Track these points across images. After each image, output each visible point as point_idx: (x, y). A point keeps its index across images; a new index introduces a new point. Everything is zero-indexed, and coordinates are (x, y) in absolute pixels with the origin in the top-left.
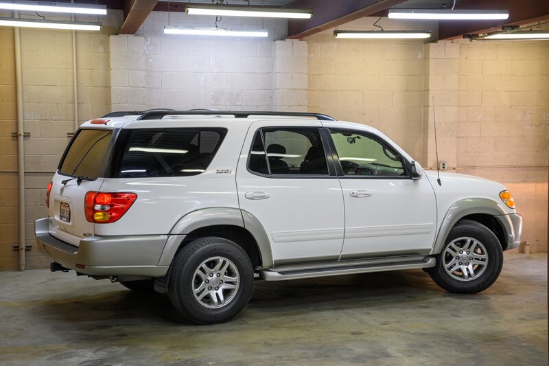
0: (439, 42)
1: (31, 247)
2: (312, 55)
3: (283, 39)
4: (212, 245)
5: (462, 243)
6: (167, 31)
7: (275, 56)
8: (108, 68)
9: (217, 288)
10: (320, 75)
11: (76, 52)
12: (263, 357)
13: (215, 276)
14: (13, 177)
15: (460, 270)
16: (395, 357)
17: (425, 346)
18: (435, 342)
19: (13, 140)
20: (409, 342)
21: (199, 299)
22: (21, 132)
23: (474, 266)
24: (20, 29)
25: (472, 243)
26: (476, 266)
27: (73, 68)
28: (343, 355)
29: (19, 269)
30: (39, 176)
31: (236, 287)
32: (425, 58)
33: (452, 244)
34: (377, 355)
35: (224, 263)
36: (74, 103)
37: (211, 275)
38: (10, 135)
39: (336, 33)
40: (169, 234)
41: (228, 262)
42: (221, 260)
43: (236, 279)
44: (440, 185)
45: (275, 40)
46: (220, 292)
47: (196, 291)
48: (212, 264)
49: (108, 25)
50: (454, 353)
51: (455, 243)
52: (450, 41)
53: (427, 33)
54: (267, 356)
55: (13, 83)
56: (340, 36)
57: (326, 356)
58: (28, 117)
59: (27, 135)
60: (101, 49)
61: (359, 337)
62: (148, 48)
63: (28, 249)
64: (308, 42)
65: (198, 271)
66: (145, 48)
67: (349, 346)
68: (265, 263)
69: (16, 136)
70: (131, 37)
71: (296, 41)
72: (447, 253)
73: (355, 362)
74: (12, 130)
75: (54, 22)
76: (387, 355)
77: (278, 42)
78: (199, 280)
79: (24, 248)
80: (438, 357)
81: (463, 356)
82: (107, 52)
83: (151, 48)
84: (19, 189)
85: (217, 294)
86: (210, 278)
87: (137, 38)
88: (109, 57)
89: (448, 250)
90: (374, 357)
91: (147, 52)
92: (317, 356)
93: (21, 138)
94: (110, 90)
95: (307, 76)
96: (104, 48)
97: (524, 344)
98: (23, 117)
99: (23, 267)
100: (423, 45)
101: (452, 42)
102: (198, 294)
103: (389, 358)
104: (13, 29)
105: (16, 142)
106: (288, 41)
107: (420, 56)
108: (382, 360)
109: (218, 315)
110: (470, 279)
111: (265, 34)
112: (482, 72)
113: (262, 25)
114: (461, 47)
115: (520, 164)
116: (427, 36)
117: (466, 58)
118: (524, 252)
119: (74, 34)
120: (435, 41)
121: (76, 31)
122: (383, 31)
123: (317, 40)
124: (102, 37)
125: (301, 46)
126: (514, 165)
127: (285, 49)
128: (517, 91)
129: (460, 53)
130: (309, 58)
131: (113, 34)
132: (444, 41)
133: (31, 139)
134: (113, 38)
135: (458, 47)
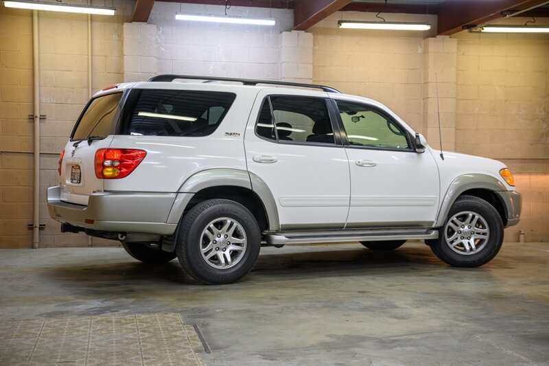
0: (438, 36)
1: (44, 225)
2: (317, 47)
3: (289, 30)
4: (220, 205)
5: (464, 218)
6: (179, 17)
7: (281, 47)
8: (121, 55)
9: (225, 249)
10: (324, 66)
11: (92, 39)
13: (222, 236)
14: (29, 158)
15: (461, 245)
16: (403, 308)
17: (432, 301)
18: (441, 298)
19: (30, 122)
20: (416, 298)
21: (206, 258)
22: (37, 114)
23: (475, 240)
25: (473, 217)
26: (478, 241)
27: (88, 55)
28: (351, 307)
29: (33, 247)
30: (54, 157)
31: (244, 249)
32: (424, 53)
33: (454, 218)
34: (384, 307)
35: (232, 224)
37: (219, 236)
38: (27, 117)
39: (340, 23)
40: (178, 193)
41: (236, 224)
42: (229, 221)
43: (244, 240)
44: (443, 159)
45: (281, 32)
46: (227, 253)
47: (203, 250)
48: (219, 225)
49: (122, 14)
50: (461, 306)
51: (457, 217)
52: (448, 36)
53: (428, 24)
55: (31, 67)
56: (344, 26)
58: (44, 100)
59: (43, 118)
60: (115, 37)
62: (160, 37)
63: (42, 227)
64: (314, 35)
65: (206, 231)
66: (157, 37)
67: (356, 300)
68: (272, 227)
69: (32, 118)
70: (143, 25)
71: (302, 33)
72: (449, 227)
73: (363, 311)
74: (28, 112)
75: (70, 5)
76: (395, 307)
77: (284, 33)
78: (206, 241)
79: (38, 226)
80: (446, 308)
81: (470, 308)
82: (121, 40)
83: (163, 37)
84: (34, 169)
85: (224, 255)
86: (217, 239)
87: (149, 25)
88: (122, 45)
89: (450, 224)
90: (382, 308)
91: (160, 41)
93: (37, 120)
94: (123, 76)
95: (311, 66)
96: (118, 36)
97: (530, 301)
98: (40, 100)
99: (37, 245)
100: (423, 41)
101: (450, 37)
102: (206, 254)
103: (397, 309)
105: (31, 124)
106: (295, 33)
107: (420, 50)
108: (390, 310)
109: (225, 275)
110: (472, 253)
111: (272, 23)
112: (479, 69)
113: (270, 17)
114: (458, 44)
115: (514, 156)
116: (426, 28)
117: (464, 54)
118: (519, 241)
119: (90, 22)
120: (434, 36)
121: (92, 18)
122: (385, 22)
123: (322, 34)
124: (116, 25)
125: (306, 37)
126: (509, 156)
127: (291, 39)
128: (512, 87)
129: (458, 48)
130: (314, 50)
131: (127, 22)
132: (443, 36)
133: (47, 121)
134: (126, 25)
135: (456, 42)
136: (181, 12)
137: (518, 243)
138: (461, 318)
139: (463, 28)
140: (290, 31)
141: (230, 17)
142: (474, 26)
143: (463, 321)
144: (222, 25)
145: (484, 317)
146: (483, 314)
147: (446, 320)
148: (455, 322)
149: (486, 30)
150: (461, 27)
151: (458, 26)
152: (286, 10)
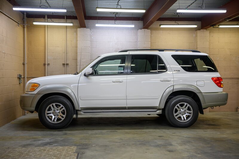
0: (201, 30)
2: (152, 35)
6: (97, 25)
7: (138, 35)
8: (77, 41)
10: (155, 43)
11: (66, 35)
12: (117, 144)
16: (174, 145)
17: (189, 142)
18: (194, 140)
20: (182, 140)
22: (46, 63)
27: (65, 41)
28: (152, 144)
32: (196, 36)
34: (166, 145)
36: (65, 53)
38: (43, 64)
39: (160, 25)
49: (77, 25)
50: (201, 145)
53: (196, 25)
54: (119, 144)
56: (162, 26)
57: (144, 144)
58: (49, 58)
59: (48, 64)
60: (75, 34)
61: (161, 138)
62: (92, 33)
64: (151, 30)
66: (90, 33)
67: (155, 141)
69: (45, 65)
70: (85, 29)
71: (146, 30)
73: (156, 147)
74: (43, 62)
75: (56, 23)
76: (171, 145)
77: (139, 30)
80: (194, 146)
81: (205, 146)
82: (77, 34)
83: (93, 33)
87: (87, 29)
90: (165, 145)
91: (91, 35)
92: (140, 144)
93: (46, 65)
95: (150, 42)
97: (234, 142)
98: (47, 58)
100: (195, 32)
101: (206, 30)
103: (171, 146)
105: (44, 67)
106: (143, 30)
107: (194, 35)
108: (168, 146)
111: (133, 26)
112: (219, 42)
113: (132, 24)
114: (210, 32)
115: (235, 77)
117: (212, 36)
119: (65, 29)
120: (199, 30)
121: (66, 27)
122: (178, 25)
123: (154, 30)
124: (75, 29)
125: (148, 31)
126: (233, 77)
127: (141, 33)
128: (233, 49)
129: (210, 34)
130: (151, 37)
132: (203, 30)
133: (50, 66)
134: (78, 29)
135: (209, 32)
136: (98, 23)
137: (237, 112)
138: (199, 152)
139: (211, 26)
140: (141, 29)
141: (117, 24)
142: (215, 25)
143: (199, 154)
144: (115, 28)
145: (210, 151)
146: (210, 150)
147: (191, 153)
148: (195, 154)
149: (220, 26)
150: (209, 26)
152: (140, 21)
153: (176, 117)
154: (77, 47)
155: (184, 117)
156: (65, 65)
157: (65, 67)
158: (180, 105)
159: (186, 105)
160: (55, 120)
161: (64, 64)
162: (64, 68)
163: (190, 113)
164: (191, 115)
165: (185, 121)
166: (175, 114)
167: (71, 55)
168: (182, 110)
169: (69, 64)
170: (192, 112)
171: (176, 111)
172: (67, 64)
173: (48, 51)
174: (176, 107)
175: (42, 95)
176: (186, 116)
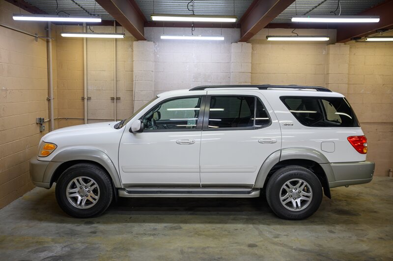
0: (336, 44)
2: (255, 52)
6: (162, 37)
7: (231, 52)
8: (132, 61)
10: (260, 64)
11: (117, 51)
14: (82, 122)
19: (82, 101)
22: (86, 97)
24: (87, 38)
27: (114, 61)
36: (114, 80)
38: (81, 98)
39: (267, 37)
52: (343, 43)
53: (327, 37)
56: (270, 39)
58: (90, 88)
59: (89, 99)
60: (130, 49)
62: (156, 49)
64: (252, 44)
69: (83, 99)
70: (144, 42)
71: (244, 43)
74: (81, 95)
75: (98, 34)
82: (132, 51)
83: (158, 49)
87: (149, 42)
88: (133, 54)
91: (156, 51)
93: (86, 100)
95: (251, 64)
100: (327, 47)
101: (345, 44)
104: (82, 39)
106: (240, 43)
107: (324, 52)
111: (222, 38)
112: (365, 63)
113: (221, 35)
115: (388, 121)
116: (327, 39)
117: (354, 54)
118: (389, 176)
119: (115, 42)
120: (333, 43)
121: (116, 40)
122: (298, 36)
123: (258, 43)
124: (130, 43)
125: (247, 46)
126: (385, 121)
127: (236, 48)
128: (388, 75)
129: (350, 51)
130: (252, 54)
131: (135, 41)
132: (340, 43)
133: (91, 100)
134: (135, 43)
135: (349, 47)
136: (164, 34)
137: (389, 178)
139: (351, 40)
140: (237, 42)
141: (195, 36)
142: (360, 38)
149: (369, 40)
150: (350, 39)
151: (348, 38)
152: (236, 29)
153: (284, 203)
154: (132, 71)
155: (296, 202)
156: (115, 100)
157: (114, 102)
158: (291, 183)
159: (302, 184)
160: (83, 204)
161: (113, 99)
162: (113, 104)
163: (307, 197)
164: (310, 200)
165: (298, 210)
166: (282, 198)
167: (123, 84)
168: (294, 191)
169: (121, 98)
170: (310, 194)
171: (284, 192)
172: (118, 99)
173: (89, 78)
174: (284, 186)
175: (60, 164)
176: (301, 200)
